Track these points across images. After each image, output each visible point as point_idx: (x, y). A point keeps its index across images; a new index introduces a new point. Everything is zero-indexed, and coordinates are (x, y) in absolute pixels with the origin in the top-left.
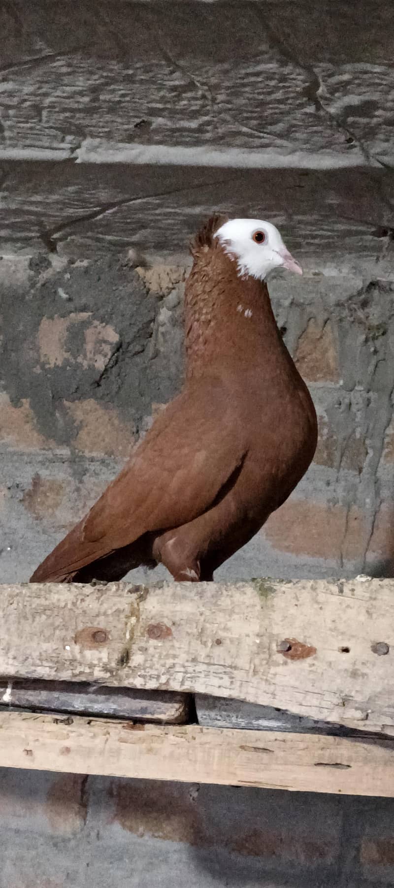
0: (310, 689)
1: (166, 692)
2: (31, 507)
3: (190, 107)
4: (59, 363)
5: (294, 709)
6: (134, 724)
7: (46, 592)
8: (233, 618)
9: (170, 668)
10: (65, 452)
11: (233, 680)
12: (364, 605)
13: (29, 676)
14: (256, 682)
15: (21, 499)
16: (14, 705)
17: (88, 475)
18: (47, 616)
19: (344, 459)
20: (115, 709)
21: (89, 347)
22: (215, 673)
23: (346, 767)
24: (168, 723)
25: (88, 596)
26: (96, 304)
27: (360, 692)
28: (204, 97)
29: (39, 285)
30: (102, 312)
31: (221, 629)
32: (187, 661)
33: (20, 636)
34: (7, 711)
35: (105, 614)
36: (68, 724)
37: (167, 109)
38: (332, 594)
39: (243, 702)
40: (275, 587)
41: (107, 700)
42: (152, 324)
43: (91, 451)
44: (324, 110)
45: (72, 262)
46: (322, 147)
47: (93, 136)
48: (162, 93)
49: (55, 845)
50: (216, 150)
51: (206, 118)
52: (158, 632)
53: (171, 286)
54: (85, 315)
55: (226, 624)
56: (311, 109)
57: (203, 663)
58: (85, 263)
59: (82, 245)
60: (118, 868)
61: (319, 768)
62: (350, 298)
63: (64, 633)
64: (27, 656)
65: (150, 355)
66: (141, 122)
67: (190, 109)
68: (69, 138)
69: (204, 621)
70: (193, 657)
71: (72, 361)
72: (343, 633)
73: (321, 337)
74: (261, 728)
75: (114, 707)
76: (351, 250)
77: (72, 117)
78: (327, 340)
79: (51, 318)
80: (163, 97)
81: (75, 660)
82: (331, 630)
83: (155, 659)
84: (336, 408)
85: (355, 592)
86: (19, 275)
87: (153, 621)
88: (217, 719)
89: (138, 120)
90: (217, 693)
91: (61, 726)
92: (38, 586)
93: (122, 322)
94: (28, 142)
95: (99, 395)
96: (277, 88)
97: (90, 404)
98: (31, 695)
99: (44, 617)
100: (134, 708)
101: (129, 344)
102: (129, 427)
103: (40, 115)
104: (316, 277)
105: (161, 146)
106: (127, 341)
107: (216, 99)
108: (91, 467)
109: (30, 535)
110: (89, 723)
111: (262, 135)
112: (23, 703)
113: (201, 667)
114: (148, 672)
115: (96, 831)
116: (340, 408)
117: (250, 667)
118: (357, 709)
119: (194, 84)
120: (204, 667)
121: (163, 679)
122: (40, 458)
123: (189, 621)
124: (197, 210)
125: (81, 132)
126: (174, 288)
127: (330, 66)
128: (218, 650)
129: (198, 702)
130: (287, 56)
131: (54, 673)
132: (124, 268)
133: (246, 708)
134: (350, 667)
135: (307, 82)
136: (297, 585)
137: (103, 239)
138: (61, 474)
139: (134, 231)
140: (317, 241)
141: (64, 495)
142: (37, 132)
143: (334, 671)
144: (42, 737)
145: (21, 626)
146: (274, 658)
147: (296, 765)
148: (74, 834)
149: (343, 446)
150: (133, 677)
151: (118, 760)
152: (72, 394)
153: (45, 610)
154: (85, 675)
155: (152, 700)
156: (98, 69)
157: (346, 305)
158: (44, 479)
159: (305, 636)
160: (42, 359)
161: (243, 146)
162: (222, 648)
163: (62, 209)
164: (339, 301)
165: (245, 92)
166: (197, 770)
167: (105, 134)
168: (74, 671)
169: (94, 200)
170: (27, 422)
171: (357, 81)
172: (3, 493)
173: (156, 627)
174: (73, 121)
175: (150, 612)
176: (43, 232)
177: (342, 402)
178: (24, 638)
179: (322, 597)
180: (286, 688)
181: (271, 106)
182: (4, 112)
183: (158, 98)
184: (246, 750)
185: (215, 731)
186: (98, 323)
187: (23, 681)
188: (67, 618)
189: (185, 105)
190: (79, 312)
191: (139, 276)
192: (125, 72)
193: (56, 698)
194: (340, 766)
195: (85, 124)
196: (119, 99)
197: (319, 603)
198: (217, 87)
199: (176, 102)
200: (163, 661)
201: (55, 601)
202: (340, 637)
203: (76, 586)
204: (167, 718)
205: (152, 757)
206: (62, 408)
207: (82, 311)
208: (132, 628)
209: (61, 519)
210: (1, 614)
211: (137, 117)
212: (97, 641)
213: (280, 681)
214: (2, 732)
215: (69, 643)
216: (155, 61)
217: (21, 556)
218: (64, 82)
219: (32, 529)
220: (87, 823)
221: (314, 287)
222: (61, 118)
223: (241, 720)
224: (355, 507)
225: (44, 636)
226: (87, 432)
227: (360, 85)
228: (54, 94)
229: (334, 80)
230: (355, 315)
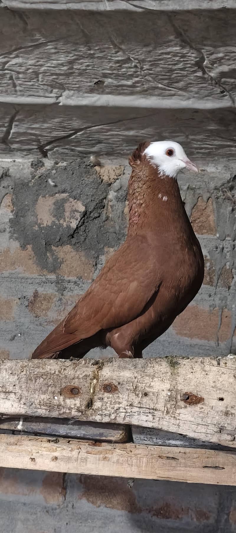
0: (200, 422)
1: (115, 424)
2: (32, 310)
3: (127, 73)
4: (49, 224)
5: (191, 435)
6: (95, 443)
7: (43, 364)
8: (154, 380)
9: (117, 410)
10: (53, 277)
11: (155, 417)
12: (233, 372)
13: (33, 414)
14: (168, 418)
15: (27, 305)
16: (24, 431)
17: (67, 291)
18: (44, 379)
19: (220, 281)
20: (84, 434)
21: (67, 214)
22: (144, 413)
23: (221, 469)
24: (116, 442)
25: (68, 367)
26: (71, 189)
27: (230, 424)
28: (136, 66)
29: (37, 177)
30: (74, 193)
31: (147, 387)
32: (127, 406)
33: (28, 391)
34: (20, 435)
35: (78, 378)
36: (56, 443)
37: (113, 73)
38: (213, 366)
39: (160, 430)
40: (179, 362)
41: (80, 429)
42: (105, 200)
43: (68, 277)
44: (208, 74)
45: (57, 163)
46: (206, 96)
47: (69, 90)
48: (111, 65)
49: (47, 512)
50: (143, 98)
51: (137, 79)
52: (109, 388)
53: (116, 177)
54: (64, 195)
55: (150, 384)
56: (200, 74)
57: (137, 407)
58: (65, 164)
59: (63, 153)
60: (85, 526)
61: (206, 469)
62: (223, 185)
63: (53, 389)
64: (32, 403)
65: (104, 218)
66: (98, 81)
67: (127, 74)
68: (55, 91)
69: (137, 382)
70: (131, 403)
71: (57, 222)
72: (220, 389)
73: (206, 208)
74: (171, 445)
75: (84, 432)
76: (223, 156)
77: (57, 79)
78: (209, 210)
79: (44, 197)
80: (111, 67)
81: (61, 405)
82: (212, 387)
83: (108, 405)
84: (214, 251)
85: (227, 365)
86: (25, 171)
87: (106, 382)
88: (144, 440)
89: (96, 80)
90: (145, 425)
91: (52, 444)
92: (38, 361)
93: (87, 199)
94: (31, 93)
95: (73, 242)
96: (179, 62)
97: (68, 248)
98: (34, 426)
99: (42, 379)
100: (95, 433)
101: (91, 212)
102: (91, 262)
103: (38, 77)
104: (202, 172)
105: (110, 96)
106: (90, 210)
107: (143, 68)
108: (68, 286)
109: (32, 326)
110: (69, 442)
111: (170, 89)
112: (30, 430)
113: (135, 409)
114: (104, 412)
115: (71, 503)
116: (217, 250)
117: (164, 410)
118: (228, 434)
119: (130, 59)
120: (137, 409)
121: (113, 417)
122: (38, 281)
123: (127, 382)
124: (132, 133)
125: (62, 87)
126: (118, 179)
127: (211, 48)
128: (145, 399)
129: (133, 429)
130: (185, 43)
131: (48, 413)
132: (88, 167)
133: (161, 433)
134: (224, 410)
135: (197, 58)
136: (192, 360)
137: (75, 150)
138: (50, 290)
139: (93, 145)
140: (203, 151)
141: (52, 303)
142: (36, 87)
143: (215, 412)
144: (41, 450)
145: (28, 385)
146: (179, 404)
147: (191, 467)
148: (59, 506)
149: (219, 273)
150: (95, 415)
151: (86, 464)
152: (57, 243)
153: (43, 375)
154: (67, 414)
155: (106, 428)
156: (73, 50)
157: (220, 189)
158: (41, 293)
159: (197, 391)
160: (39, 222)
161: (159, 95)
162: (147, 398)
163: (51, 132)
164: (216, 186)
165: (161, 64)
166: (133, 470)
167: (76, 88)
168: (60, 412)
169: (70, 127)
170: (30, 259)
171: (227, 58)
172: (16, 302)
173: (108, 385)
174: (57, 81)
175: (105, 376)
176: (40, 145)
177: (218, 247)
178: (30, 392)
179: (207, 368)
180: (186, 422)
181: (176, 72)
182: (17, 75)
183: (108, 67)
184: (162, 459)
185: (143, 447)
186: (73, 200)
187: (30, 417)
188: (56, 380)
189: (124, 71)
190: (61, 193)
191: (97, 172)
192: (89, 52)
193: (49, 427)
194: (218, 468)
195: (64, 83)
196: (85, 68)
197: (205, 371)
198: (143, 61)
199: (119, 69)
200: (113, 406)
201: (48, 370)
202: (218, 391)
203: (61, 361)
204: (115, 439)
205: (107, 462)
206: (51, 251)
207: (62, 193)
208: (94, 386)
209: (51, 317)
210: (16, 377)
211: (96, 78)
212: (73, 394)
213: (182, 418)
214: (17, 448)
215: (57, 395)
216: (107, 46)
217: (27, 339)
218: (52, 58)
219: (33, 323)
220: (66, 499)
221: (202, 178)
222: (50, 79)
223: (159, 440)
224: (226, 310)
225: (42, 391)
226: (66, 265)
227: (229, 59)
228: (46, 65)
229: (213, 57)
230: (226, 195)
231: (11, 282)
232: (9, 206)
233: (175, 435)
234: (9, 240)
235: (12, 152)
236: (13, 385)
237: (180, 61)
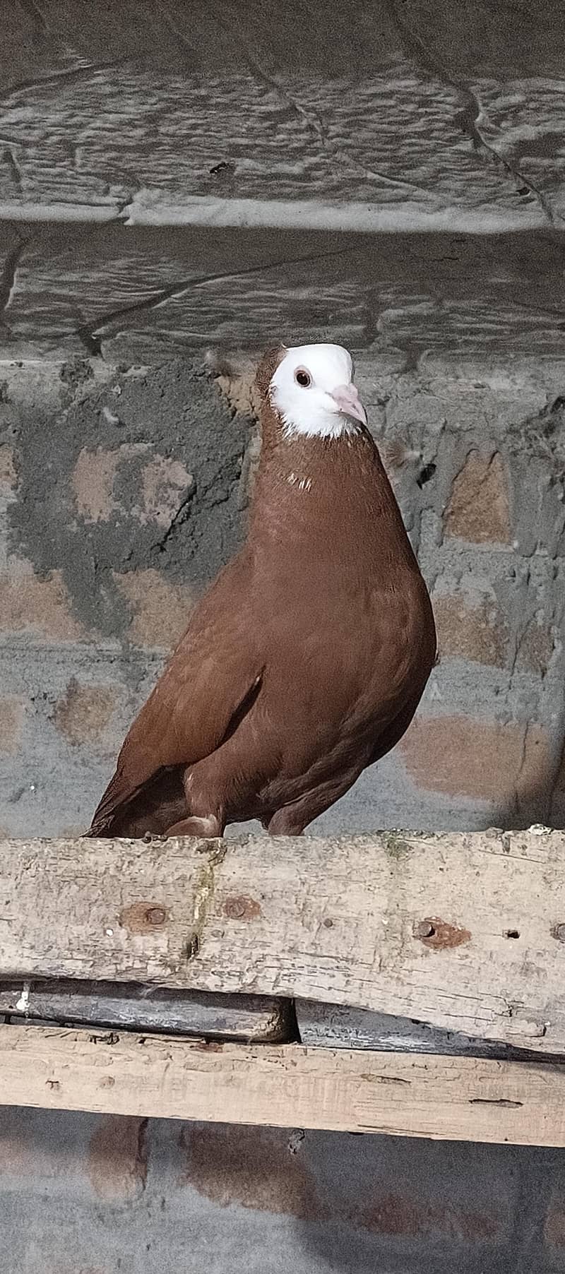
0: (462, 991)
1: (253, 996)
2: (63, 728)
3: (291, 143)
4: (105, 517)
5: (439, 1021)
6: (207, 1043)
7: (77, 850)
8: (349, 888)
9: (257, 961)
10: (113, 646)
11: (350, 979)
12: (540, 869)
13: (54, 973)
14: (383, 982)
15: (51, 715)
16: (32, 1016)
17: (147, 679)
18: (79, 886)
19: (521, 655)
20: (179, 1022)
21: (149, 493)
22: (324, 969)
23: (515, 1105)
24: (256, 1041)
25: (139, 857)
26: (158, 431)
27: (533, 995)
28: (310, 128)
29: (75, 403)
30: (166, 443)
31: (331, 905)
32: (283, 951)
33: (40, 915)
34: (23, 1024)
35: (163, 883)
36: (112, 1043)
37: (257, 146)
38: (494, 853)
39: (365, 1010)
40: (410, 843)
41: (168, 1008)
42: (241, 459)
43: (151, 646)
44: (486, 147)
45: (123, 369)
46: (483, 202)
47: (149, 187)
48: (249, 123)
49: (100, 1217)
50: (327, 205)
51: (314, 160)
52: (240, 908)
54: (142, 447)
55: (340, 897)
56: (466, 146)
57: (307, 954)
58: (143, 371)
59: (138, 345)
60: (193, 1251)
61: (477, 1106)
62: (529, 421)
63: (103, 910)
64: (50, 944)
65: (239, 505)
66: (220, 165)
67: (290, 147)
68: (115, 189)
69: (308, 893)
70: (292, 945)
71: (124, 513)
72: (510, 910)
73: (486, 479)
74: (393, 1048)
75: (178, 1018)
76: (528, 351)
77: (119, 159)
78: (494, 482)
79: (93, 450)
80: (250, 129)
81: (121, 950)
82: (491, 905)
83: (236, 949)
84: (508, 581)
85: (527, 850)
86: (46, 390)
87: (233, 892)
88: (327, 1035)
89: (215, 163)
90: (327, 997)
91: (101, 1045)
92: (67, 844)
93: (197, 456)
94: (57, 195)
95: (164, 564)
96: (416, 116)
97: (150, 576)
98: (58, 1001)
99: (75, 886)
100: (206, 1020)
101: (206, 489)
103: (73, 156)
104: (479, 390)
105: (249, 201)
106: (203, 484)
107: (328, 131)
108: (151, 668)
109: (62, 767)
110: (142, 1042)
111: (395, 183)
112: (47, 1013)
113: (304, 960)
114: (226, 967)
115: (159, 1196)
116: (513, 581)
117: (374, 961)
118: (529, 1020)
119: (296, 109)
120: (308, 960)
121: (248, 978)
122: (78, 656)
123: (284, 893)
124: (304, 294)
125: (133, 181)
127: (492, 82)
128: (327, 935)
129: (300, 1010)
130: (429, 69)
131: (90, 969)
132: (200, 378)
133: (367, 1018)
134: (520, 960)
135: (459, 107)
136: (442, 840)
137: (168, 336)
138: (107, 678)
139: (212, 324)
140: (479, 338)
141: (113, 710)
142: (69, 180)
143: (496, 967)
144: (73, 1062)
145: (42, 901)
146: (409, 946)
147: (442, 1102)
148: (129, 1203)
149: (519, 636)
150: (205, 975)
151: (184, 1096)
152: (124, 562)
153: (77, 877)
154: (135, 971)
155: (233, 1008)
156: (156, 88)
157: (522, 431)
158: (84, 686)
159: (454, 915)
160: (80, 512)
161: (368, 200)
162: (333, 933)
163: (106, 292)
164: (512, 425)
165: (370, 121)
166: (299, 1110)
167: (168, 183)
168: (118, 966)
169: (154, 279)
170: (59, 603)
171: (532, 105)
172: (24, 706)
173: (238, 902)
174: (120, 164)
175: (229, 880)
176: (80, 325)
177: (517, 573)
178: (46, 918)
179: (479, 858)
180: (426, 990)
181: (407, 141)
182: (21, 150)
183: (244, 130)
184: (370, 1081)
185: (324, 1053)
186: (162, 458)
187: (46, 980)
188: (108, 889)
189: (283, 141)
190: (134, 442)
191: (221, 390)
192: (196, 92)
193: (93, 1005)
194: (507, 1103)
195: (138, 168)
196: (185, 132)
197: (474, 866)
198: (329, 113)
199: (268, 136)
200: (248, 951)
201: (91, 864)
202: (505, 916)
203: (121, 843)
204: (254, 1033)
205: (234, 1090)
206: (110, 582)
207: (138, 442)
208: (202, 903)
209: (108, 744)
210: (12, 883)
211: (214, 158)
212: (151, 923)
213: (418, 981)
214: (15, 1056)
215: (111, 926)
216: (238, 77)
217: (51, 799)
218: (106, 108)
219: (66, 759)
220: (147, 1187)
221: (476, 404)
222: (103, 159)
223: (363, 1037)
224: (537, 726)
225: (75, 915)
226: (145, 618)
227: (536, 110)
228: (92, 125)
229: (499, 103)
230: (535, 446)
231: (14, 660)
232: (8, 474)
233: (402, 1024)
234: (8, 556)
235: (16, 343)
236: (4, 902)
237: (418, 114)
